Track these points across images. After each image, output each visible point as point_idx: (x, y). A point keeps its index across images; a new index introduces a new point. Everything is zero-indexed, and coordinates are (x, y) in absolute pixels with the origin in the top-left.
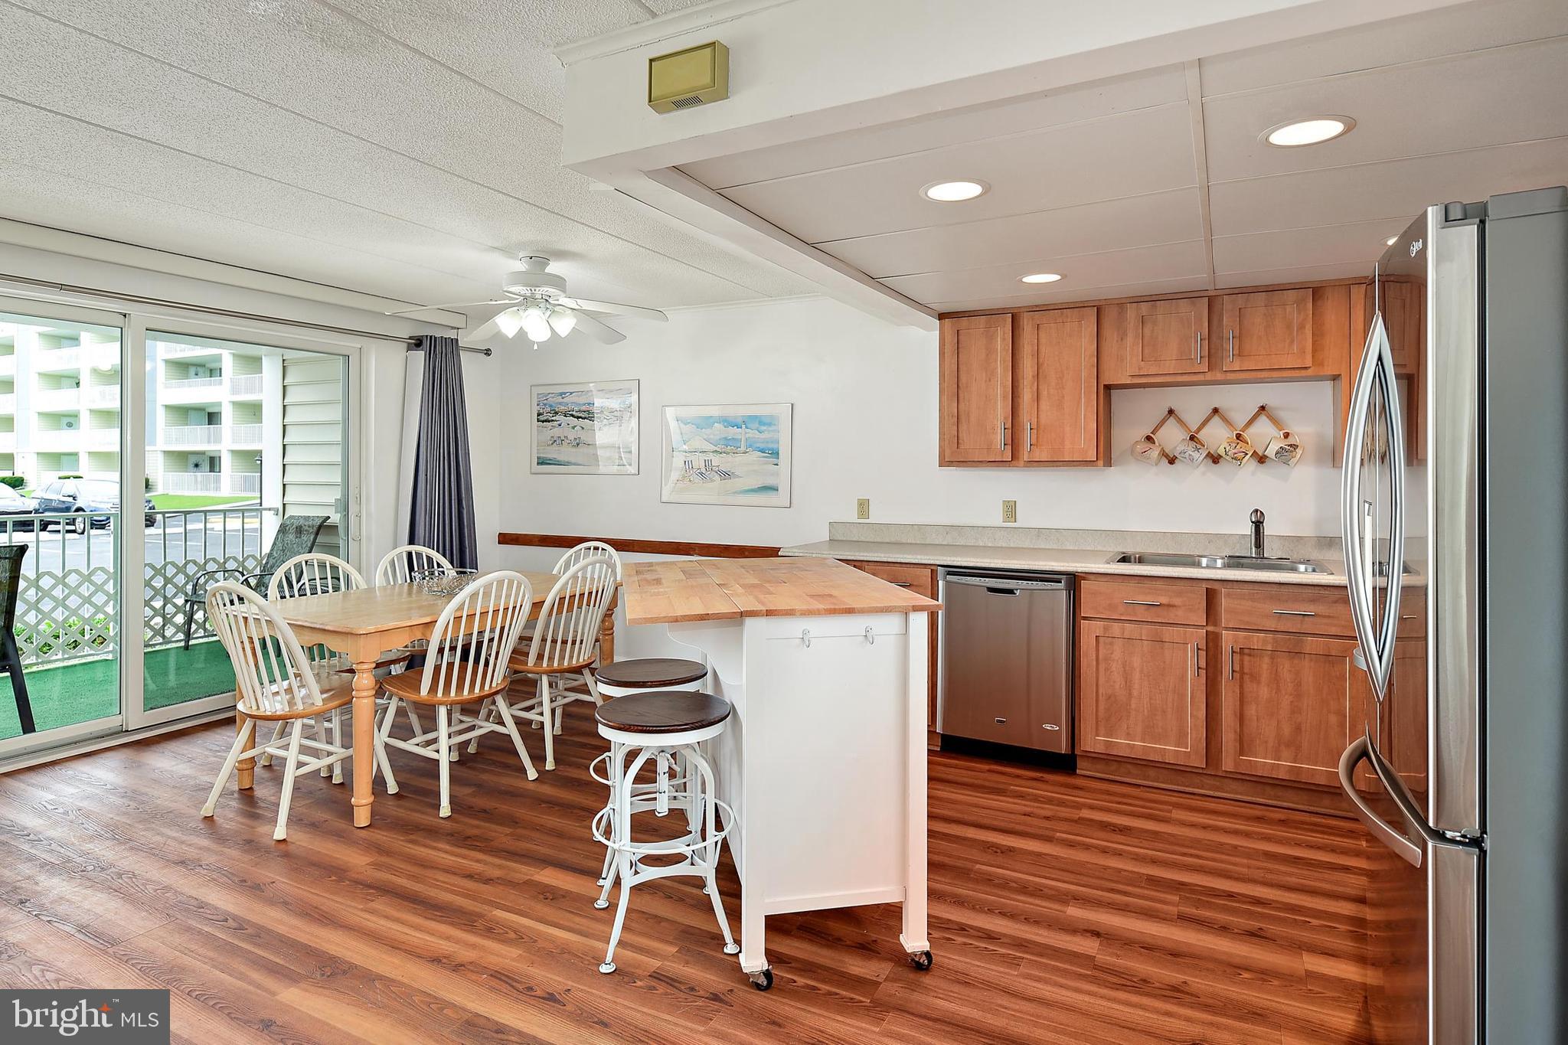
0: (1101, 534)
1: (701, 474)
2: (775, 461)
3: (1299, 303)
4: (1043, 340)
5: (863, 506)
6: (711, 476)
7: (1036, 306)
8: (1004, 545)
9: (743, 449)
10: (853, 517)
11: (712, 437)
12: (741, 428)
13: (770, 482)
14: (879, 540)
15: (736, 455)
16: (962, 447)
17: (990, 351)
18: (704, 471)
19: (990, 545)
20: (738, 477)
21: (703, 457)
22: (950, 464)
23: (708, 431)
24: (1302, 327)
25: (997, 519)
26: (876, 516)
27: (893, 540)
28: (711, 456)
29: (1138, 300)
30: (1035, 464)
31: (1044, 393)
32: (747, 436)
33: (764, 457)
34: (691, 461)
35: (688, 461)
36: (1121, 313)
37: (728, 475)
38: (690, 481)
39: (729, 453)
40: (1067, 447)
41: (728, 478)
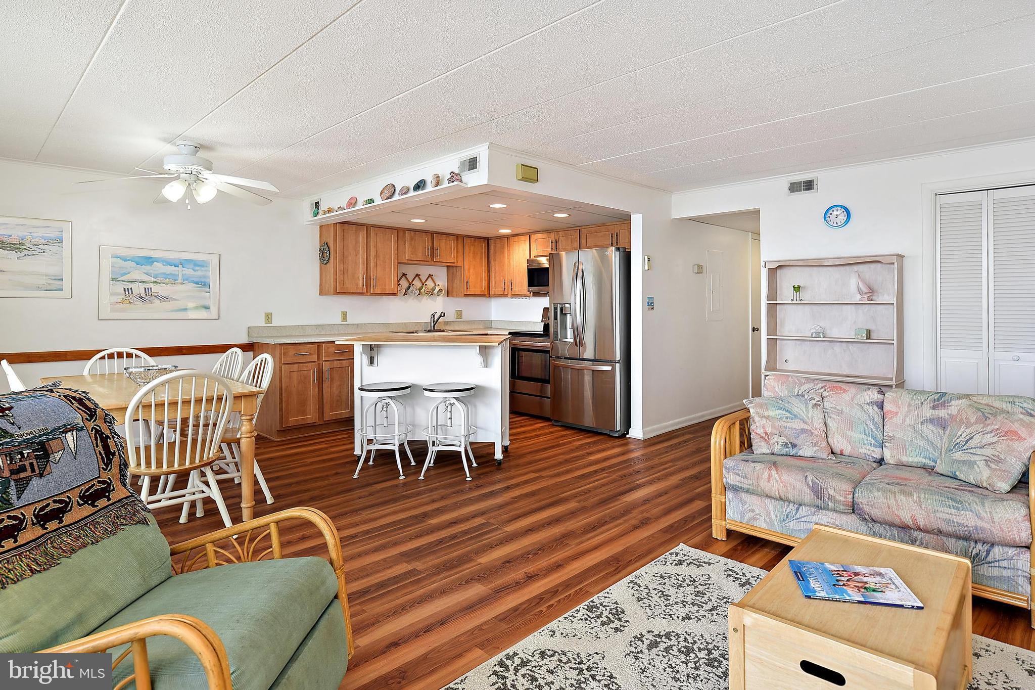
1: (141, 298)
2: (206, 289)
3: (454, 240)
4: (378, 240)
5: (269, 317)
6: (151, 299)
7: (375, 225)
8: (343, 333)
9: (180, 281)
10: (262, 323)
11: (151, 271)
12: (178, 267)
13: (203, 303)
15: (174, 285)
16: (345, 286)
17: (357, 242)
18: (143, 295)
19: (336, 333)
20: (176, 300)
21: (142, 286)
22: (339, 293)
23: (148, 267)
24: (454, 249)
25: (338, 320)
26: (276, 322)
27: (288, 334)
28: (150, 285)
29: (410, 230)
30: (378, 294)
31: (378, 263)
32: (184, 272)
33: (198, 287)
34: (131, 289)
35: (128, 289)
36: (405, 233)
37: (166, 299)
38: (130, 303)
39: (167, 284)
40: (387, 287)
41: (167, 301)
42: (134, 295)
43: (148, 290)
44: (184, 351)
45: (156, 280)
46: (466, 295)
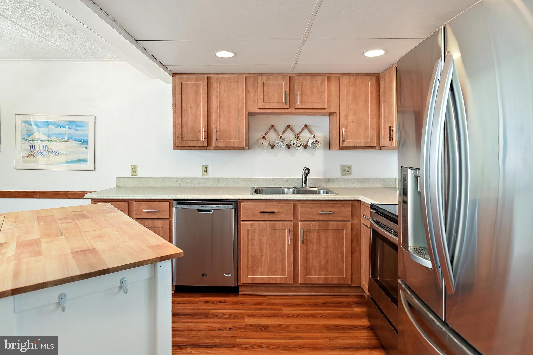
0: (245, 180)
2: (86, 146)
3: (323, 82)
4: (222, 90)
5: (135, 169)
6: (47, 154)
7: (219, 74)
8: (203, 186)
9: (66, 139)
10: (128, 174)
12: (65, 128)
13: (82, 157)
14: (142, 186)
15: (62, 142)
16: (184, 139)
17: (197, 94)
18: (42, 151)
19: (197, 186)
20: (64, 154)
21: (41, 144)
22: (178, 148)
24: (323, 92)
25: (199, 173)
26: (142, 174)
27: (150, 185)
28: (46, 143)
29: (262, 75)
30: (218, 148)
31: (222, 115)
32: (69, 132)
33: (79, 144)
34: (34, 146)
35: (32, 146)
36: (255, 80)
37: (57, 154)
38: (34, 157)
39: (57, 142)
40: (232, 140)
41: (57, 155)
42: (37, 151)
43: (45, 147)
44: (69, 196)
45: (49, 139)
46: (341, 148)
